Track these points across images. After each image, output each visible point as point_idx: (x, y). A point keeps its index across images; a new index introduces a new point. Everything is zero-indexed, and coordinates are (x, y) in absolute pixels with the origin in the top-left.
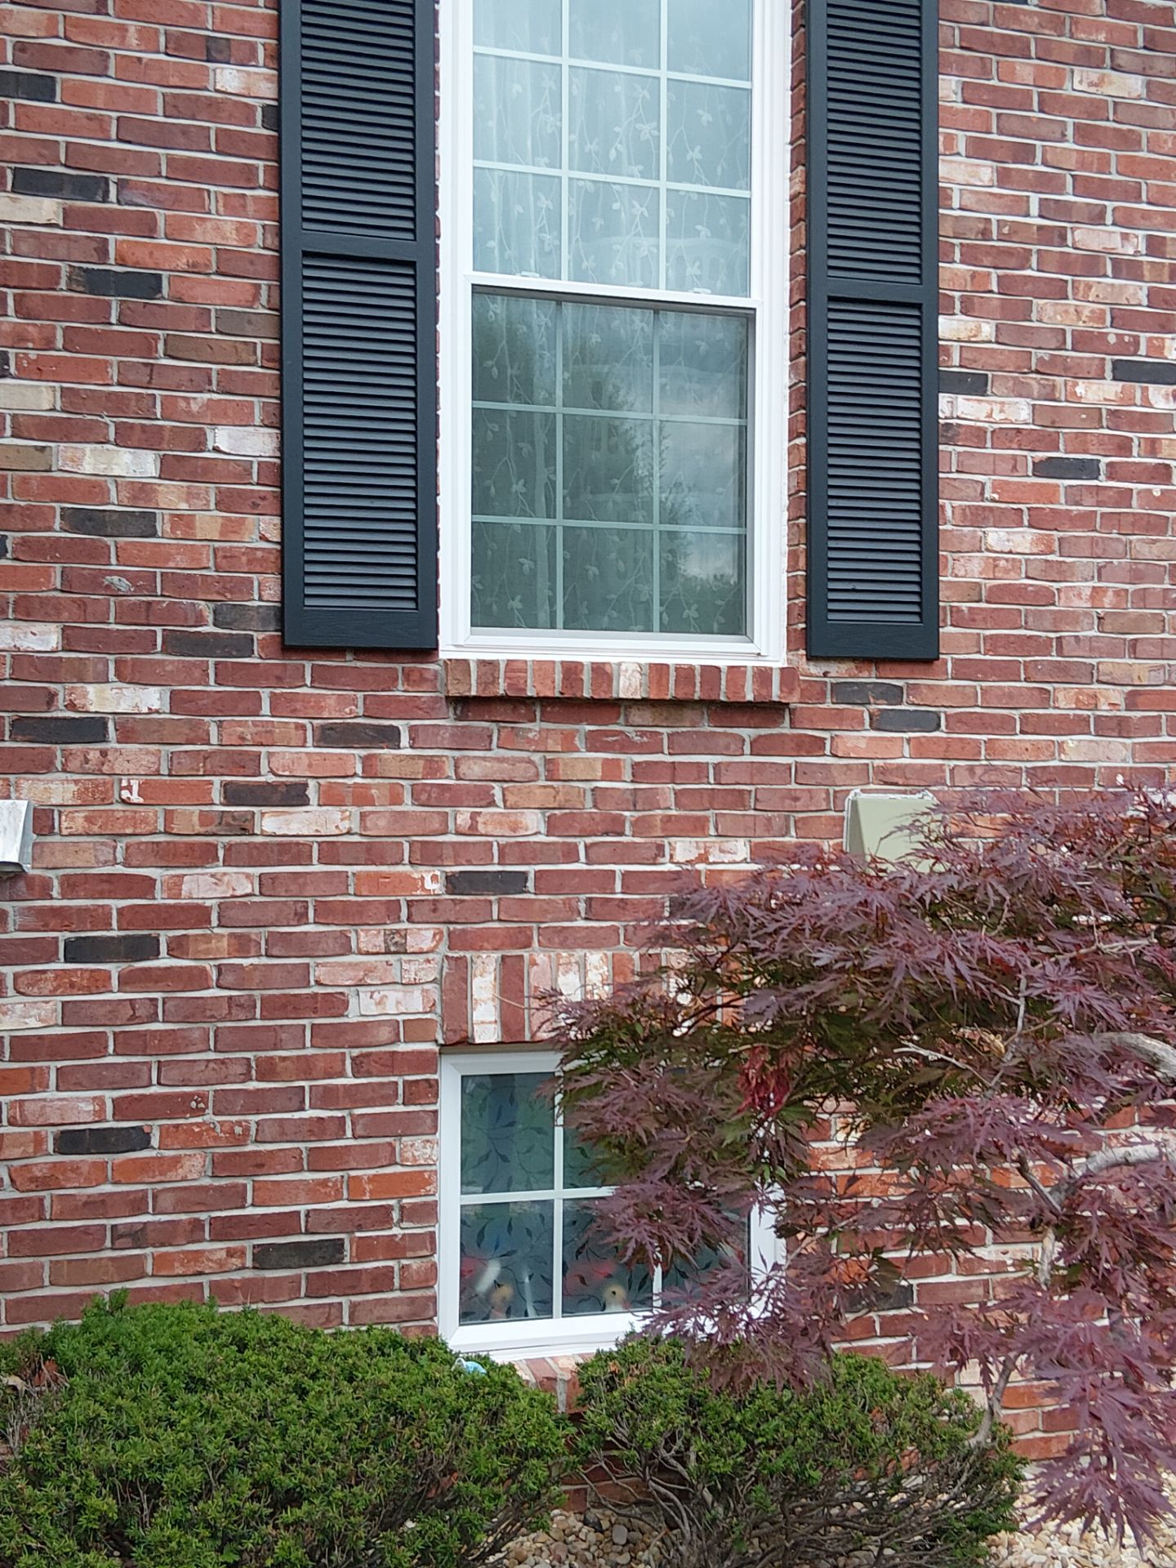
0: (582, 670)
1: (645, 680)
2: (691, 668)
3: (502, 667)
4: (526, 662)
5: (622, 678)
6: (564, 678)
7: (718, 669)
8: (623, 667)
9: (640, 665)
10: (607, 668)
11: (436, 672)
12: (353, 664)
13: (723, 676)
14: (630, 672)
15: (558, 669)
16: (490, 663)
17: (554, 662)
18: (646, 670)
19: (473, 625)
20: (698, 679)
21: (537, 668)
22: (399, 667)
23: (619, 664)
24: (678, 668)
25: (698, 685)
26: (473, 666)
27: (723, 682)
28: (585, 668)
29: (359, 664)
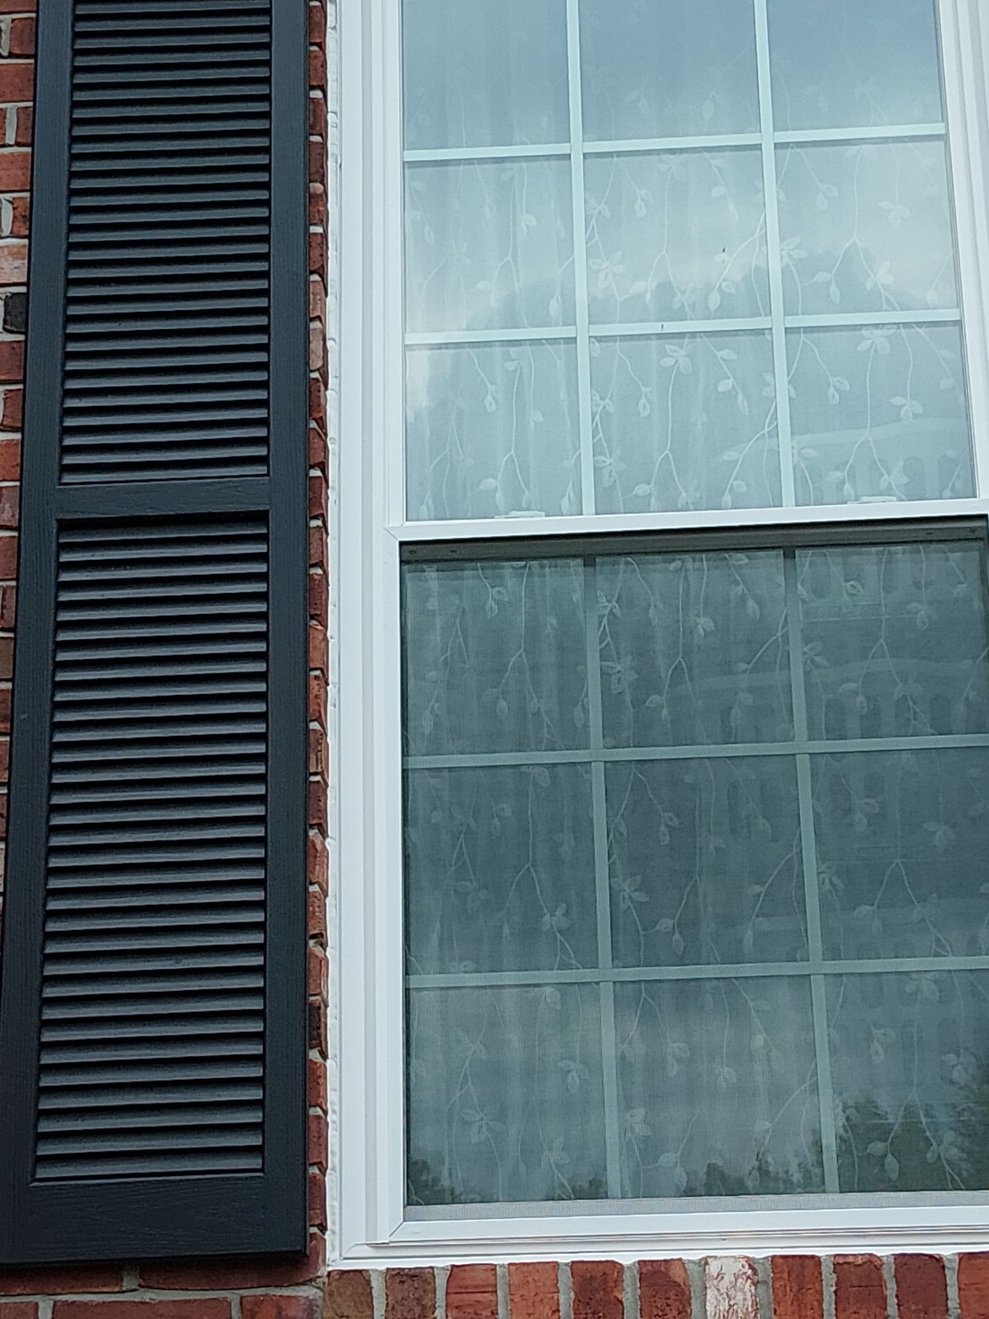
0: (618, 1282)
1: (765, 1294)
2: (872, 1263)
3: (441, 1282)
4: (493, 1268)
5: (711, 1294)
6: (577, 1300)
7: (936, 1260)
8: (713, 1268)
9: (751, 1263)
10: (676, 1274)
11: (311, 1303)
12: (136, 1297)
13: (951, 1279)
14: (728, 1279)
15: (565, 1280)
16: (415, 1276)
17: (555, 1265)
18: (765, 1273)
19: (409, 1202)
20: (891, 1289)
21: (515, 1280)
22: (233, 1296)
23: (705, 1262)
24: (842, 1265)
25: (892, 1301)
26: (377, 1285)
27: (953, 1292)
28: (627, 1276)
29: (149, 1296)
